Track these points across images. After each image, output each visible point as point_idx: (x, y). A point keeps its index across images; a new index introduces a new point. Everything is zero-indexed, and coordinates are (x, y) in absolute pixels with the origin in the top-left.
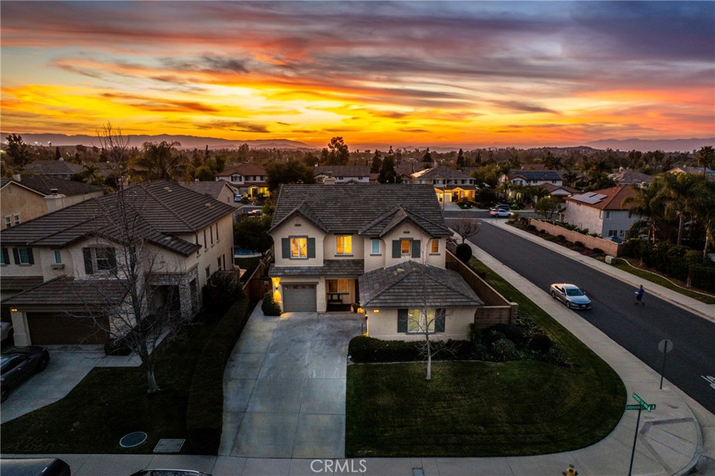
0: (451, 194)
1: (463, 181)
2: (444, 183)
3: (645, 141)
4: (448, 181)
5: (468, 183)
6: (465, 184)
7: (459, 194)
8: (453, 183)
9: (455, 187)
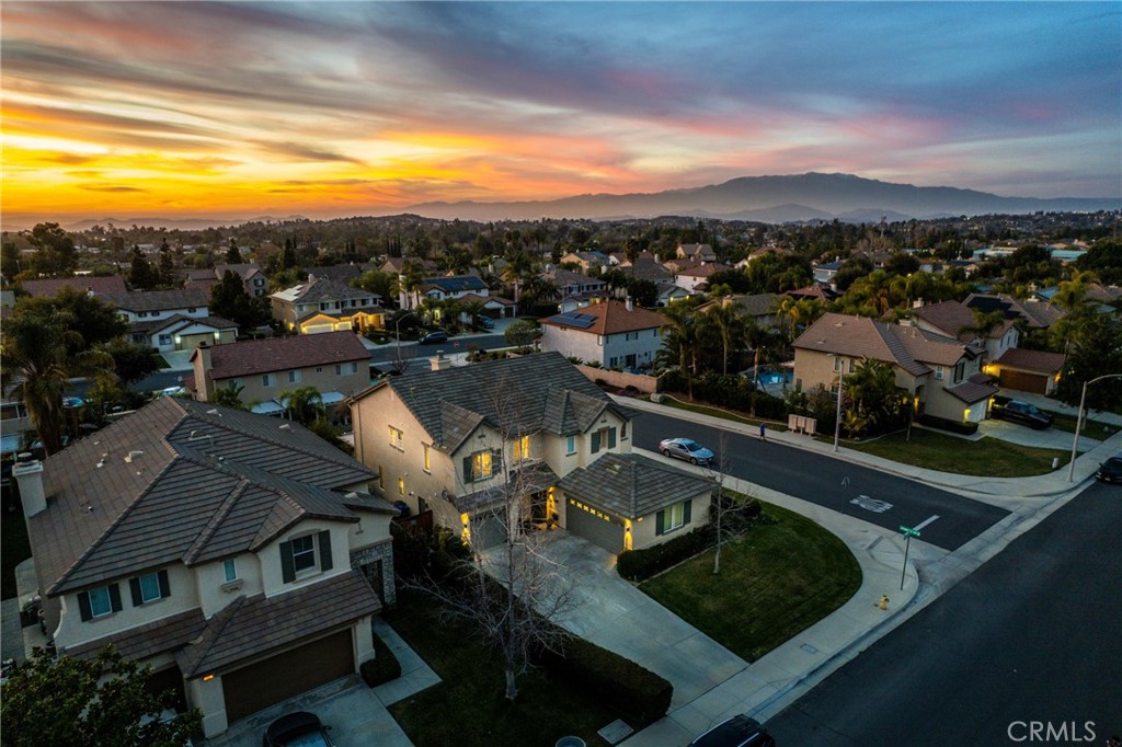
0: (350, 323)
1: (364, 302)
2: (337, 307)
3: (480, 204)
4: (343, 304)
5: (370, 304)
6: (367, 306)
7: (360, 321)
8: (349, 306)
9: (355, 312)
